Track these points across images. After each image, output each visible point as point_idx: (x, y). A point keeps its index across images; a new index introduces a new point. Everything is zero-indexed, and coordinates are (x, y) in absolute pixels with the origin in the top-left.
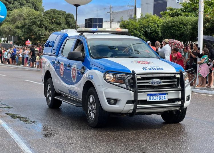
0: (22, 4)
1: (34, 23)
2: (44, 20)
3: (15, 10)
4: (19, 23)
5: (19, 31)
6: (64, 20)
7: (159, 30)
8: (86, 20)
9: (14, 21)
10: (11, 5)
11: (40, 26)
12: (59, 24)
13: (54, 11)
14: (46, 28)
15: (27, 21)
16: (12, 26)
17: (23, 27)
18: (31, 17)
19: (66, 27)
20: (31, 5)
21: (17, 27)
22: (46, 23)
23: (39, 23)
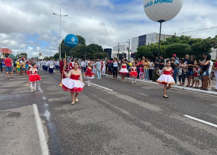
1: (85, 50)
2: (89, 48)
4: (79, 49)
6: (98, 48)
12: (96, 50)
13: (93, 44)
14: (91, 52)
15: (81, 49)
16: (75, 52)
17: (80, 51)
18: (83, 47)
21: (78, 52)
22: (90, 50)
23: (87, 50)
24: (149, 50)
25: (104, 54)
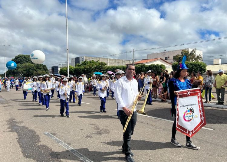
0: (27, 62)
1: (30, 69)
2: (34, 67)
3: (24, 64)
4: (25, 69)
5: (25, 72)
6: (42, 67)
7: (73, 71)
8: (52, 67)
9: (23, 67)
10: (22, 62)
11: (33, 70)
12: (41, 69)
14: (35, 70)
15: (28, 68)
16: (22, 70)
17: (26, 70)
18: (30, 66)
19: (43, 70)
20: (30, 62)
21: (24, 70)
22: (35, 69)
23: (32, 69)
24: (65, 71)
25: (42, 73)
